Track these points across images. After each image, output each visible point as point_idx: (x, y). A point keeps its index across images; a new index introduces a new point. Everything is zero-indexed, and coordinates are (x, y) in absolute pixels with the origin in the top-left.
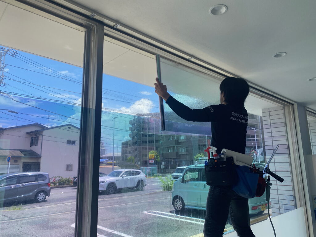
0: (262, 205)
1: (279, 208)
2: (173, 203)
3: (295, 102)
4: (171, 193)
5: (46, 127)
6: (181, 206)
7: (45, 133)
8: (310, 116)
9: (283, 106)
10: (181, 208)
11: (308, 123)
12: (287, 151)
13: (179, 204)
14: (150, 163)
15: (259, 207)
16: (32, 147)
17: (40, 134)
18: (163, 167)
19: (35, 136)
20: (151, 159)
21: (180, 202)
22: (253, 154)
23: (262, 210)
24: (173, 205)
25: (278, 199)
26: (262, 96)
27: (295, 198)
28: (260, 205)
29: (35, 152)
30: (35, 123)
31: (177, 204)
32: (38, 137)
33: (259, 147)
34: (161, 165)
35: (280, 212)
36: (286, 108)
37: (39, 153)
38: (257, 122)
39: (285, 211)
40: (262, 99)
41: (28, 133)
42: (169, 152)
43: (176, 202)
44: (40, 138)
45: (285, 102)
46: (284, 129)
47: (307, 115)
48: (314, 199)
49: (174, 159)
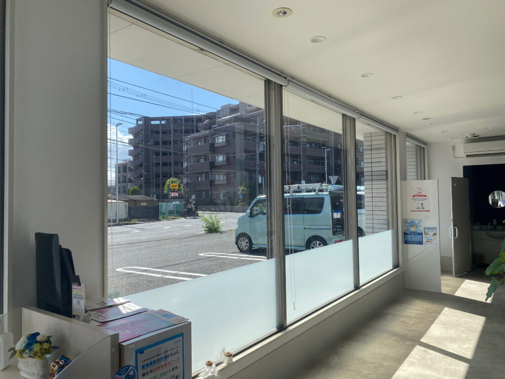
6: (248, 245)
10: (247, 248)
11: (406, 148)
12: (384, 177)
14: (172, 197)
20: (174, 191)
21: (247, 240)
24: (236, 245)
31: (242, 243)
38: (329, 138)
42: (199, 180)
46: (384, 155)
48: (404, 222)
49: (207, 191)
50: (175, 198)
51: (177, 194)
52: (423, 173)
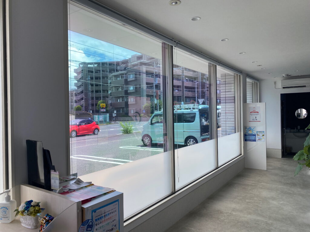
2: (143, 140)
8: (248, 78)
10: (149, 143)
11: (247, 83)
12: (233, 101)
13: (147, 141)
14: (101, 112)
21: (149, 139)
34: (113, 114)
38: (198, 76)
42: (118, 101)
46: (233, 87)
48: (245, 128)
49: (123, 108)
50: (103, 112)
51: (105, 110)
52: (256, 98)
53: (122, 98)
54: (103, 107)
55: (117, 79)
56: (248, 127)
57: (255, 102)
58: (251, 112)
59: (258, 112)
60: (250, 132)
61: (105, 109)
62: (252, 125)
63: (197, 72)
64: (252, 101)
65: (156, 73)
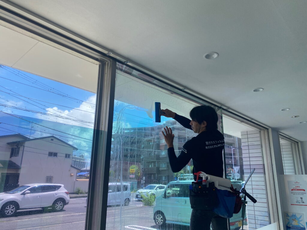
0: (239, 221)
1: (255, 224)
2: (155, 219)
3: (270, 127)
4: (153, 209)
5: (29, 138)
6: (163, 221)
7: (27, 144)
8: (282, 139)
9: (260, 130)
10: (162, 223)
11: (281, 145)
12: (262, 171)
13: (160, 219)
14: (130, 178)
15: (236, 223)
16: (12, 158)
17: (21, 145)
18: (143, 182)
19: (16, 147)
20: (132, 174)
21: (162, 217)
22: (230, 172)
23: (239, 226)
24: (154, 221)
25: (255, 215)
26: (242, 122)
27: (269, 214)
28: (237, 221)
29: (15, 163)
30: (17, 133)
31: (158, 219)
32: (19, 148)
33: (236, 165)
34: (142, 180)
35: (256, 227)
36: (262, 132)
37: (19, 164)
38: (234, 141)
39: (260, 226)
40: (242, 123)
41: (8, 144)
42: (150, 167)
43: (158, 217)
44: (21, 149)
45: (261, 127)
46: (260, 151)
47: (280, 138)
48: (286, 215)
49: (154, 174)
50: (132, 178)
51: (134, 176)
52: (300, 167)
53: (154, 164)
54: (133, 173)
55: (150, 144)
56: (290, 214)
57: (299, 174)
58: (292, 190)
59: (304, 190)
60: (295, 223)
61: (134, 174)
62: (296, 210)
63: (233, 137)
64: (293, 171)
65: (188, 138)
